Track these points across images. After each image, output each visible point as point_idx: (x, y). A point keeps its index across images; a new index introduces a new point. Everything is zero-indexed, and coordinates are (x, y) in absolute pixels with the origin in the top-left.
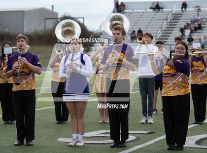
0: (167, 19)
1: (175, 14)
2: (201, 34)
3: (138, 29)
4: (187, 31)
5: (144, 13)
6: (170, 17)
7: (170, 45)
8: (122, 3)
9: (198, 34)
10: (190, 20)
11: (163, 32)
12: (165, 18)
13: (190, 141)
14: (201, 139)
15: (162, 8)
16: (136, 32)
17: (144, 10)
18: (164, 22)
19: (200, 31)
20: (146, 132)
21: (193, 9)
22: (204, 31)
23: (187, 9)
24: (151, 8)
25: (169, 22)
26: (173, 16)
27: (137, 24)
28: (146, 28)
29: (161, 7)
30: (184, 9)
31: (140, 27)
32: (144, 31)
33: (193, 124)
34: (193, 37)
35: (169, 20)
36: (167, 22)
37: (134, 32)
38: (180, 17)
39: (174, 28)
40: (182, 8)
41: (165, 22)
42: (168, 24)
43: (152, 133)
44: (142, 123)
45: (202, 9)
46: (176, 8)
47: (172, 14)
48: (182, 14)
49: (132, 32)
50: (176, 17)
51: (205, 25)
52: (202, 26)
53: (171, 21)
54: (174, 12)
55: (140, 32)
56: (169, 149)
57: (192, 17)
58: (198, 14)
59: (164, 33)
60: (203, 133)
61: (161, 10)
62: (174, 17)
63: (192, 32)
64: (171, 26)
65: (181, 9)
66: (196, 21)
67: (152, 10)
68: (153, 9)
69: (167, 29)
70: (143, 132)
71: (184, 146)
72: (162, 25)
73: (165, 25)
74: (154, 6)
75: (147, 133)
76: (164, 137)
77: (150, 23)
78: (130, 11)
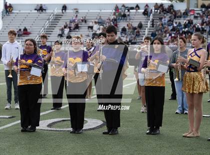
0: (49, 19)
1: (56, 15)
2: (79, 33)
3: (24, 28)
4: (66, 29)
5: (29, 13)
6: (52, 17)
7: (51, 42)
8: (10, 4)
9: (76, 32)
10: (69, 21)
11: (45, 30)
12: (48, 18)
14: (53, 123)
15: (45, 10)
16: (22, 30)
17: (29, 11)
18: (46, 22)
19: (77, 30)
20: (8, 117)
21: (72, 11)
22: (80, 30)
23: (67, 11)
24: (35, 10)
25: (51, 22)
26: (55, 16)
27: (24, 23)
28: (31, 27)
29: (45, 8)
30: (64, 11)
31: (25, 26)
32: (29, 29)
34: (71, 35)
35: (51, 20)
36: (49, 22)
37: (20, 30)
38: (61, 18)
39: (55, 27)
40: (62, 10)
41: (48, 21)
42: (50, 23)
43: (13, 117)
45: (80, 11)
46: (57, 10)
47: (53, 15)
48: (62, 15)
49: (18, 30)
50: (57, 18)
51: (82, 25)
52: (79, 25)
53: (53, 21)
54: (55, 14)
57: (71, 18)
59: (47, 31)
61: (44, 11)
62: (56, 18)
63: (70, 31)
64: (53, 26)
65: (61, 11)
66: (74, 21)
67: (36, 11)
68: (38, 10)
69: (49, 28)
70: (5, 117)
72: (45, 24)
73: (47, 24)
74: (38, 8)
75: (9, 118)
77: (34, 22)
78: (17, 11)
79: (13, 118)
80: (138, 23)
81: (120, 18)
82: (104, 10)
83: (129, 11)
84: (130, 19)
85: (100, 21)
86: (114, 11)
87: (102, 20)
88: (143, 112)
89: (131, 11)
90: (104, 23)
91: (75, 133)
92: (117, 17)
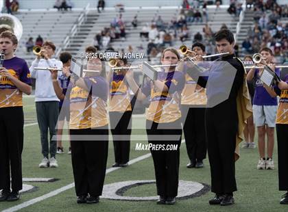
0: (77, 22)
1: (88, 16)
2: (125, 43)
3: (37, 37)
4: (105, 38)
5: (45, 13)
6: (81, 19)
7: (83, 58)
9: (121, 43)
10: (109, 24)
11: (72, 40)
12: (75, 21)
13: (109, 191)
14: (124, 188)
15: (70, 7)
16: (34, 40)
17: (45, 10)
18: (72, 27)
19: (123, 39)
20: (47, 179)
21: (113, 9)
22: (128, 39)
23: (106, 9)
24: (55, 7)
25: (81, 27)
26: (86, 18)
27: (36, 29)
28: (48, 35)
29: (69, 5)
30: (100, 9)
31: (39, 33)
32: (46, 38)
33: (113, 166)
35: (80, 24)
36: (77, 27)
38: (96, 19)
39: (87, 34)
40: (98, 7)
41: (75, 26)
42: (79, 29)
43: (55, 180)
44: (42, 167)
45: (126, 8)
46: (90, 7)
47: (84, 16)
48: (98, 16)
50: (90, 19)
51: (131, 31)
52: (126, 31)
53: (84, 25)
54: (87, 13)
55: (40, 40)
56: (79, 202)
57: (112, 20)
58: (121, 15)
59: (74, 42)
60: (126, 180)
61: (69, 9)
62: (88, 19)
63: (112, 40)
64: (83, 32)
65: (96, 9)
66: (117, 25)
67: (56, 10)
68: (59, 8)
69: (77, 36)
70: (43, 179)
71: (100, 197)
72: (70, 31)
73: (74, 30)
74: (60, 4)
75: (49, 181)
76: (73, 185)
77: (53, 27)
78: (26, 11)
79: (57, 182)
80: (221, 26)
81: (192, 18)
82: (166, 5)
83: (205, 7)
84: (207, 21)
85: (159, 24)
86: (181, 7)
87: (162, 22)
88: (261, 168)
89: (208, 7)
90: (166, 27)
91: (164, 204)
92: (186, 17)
